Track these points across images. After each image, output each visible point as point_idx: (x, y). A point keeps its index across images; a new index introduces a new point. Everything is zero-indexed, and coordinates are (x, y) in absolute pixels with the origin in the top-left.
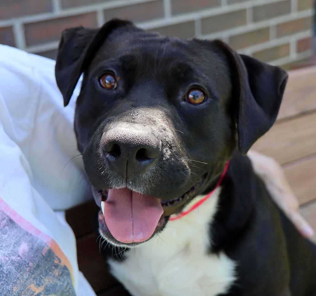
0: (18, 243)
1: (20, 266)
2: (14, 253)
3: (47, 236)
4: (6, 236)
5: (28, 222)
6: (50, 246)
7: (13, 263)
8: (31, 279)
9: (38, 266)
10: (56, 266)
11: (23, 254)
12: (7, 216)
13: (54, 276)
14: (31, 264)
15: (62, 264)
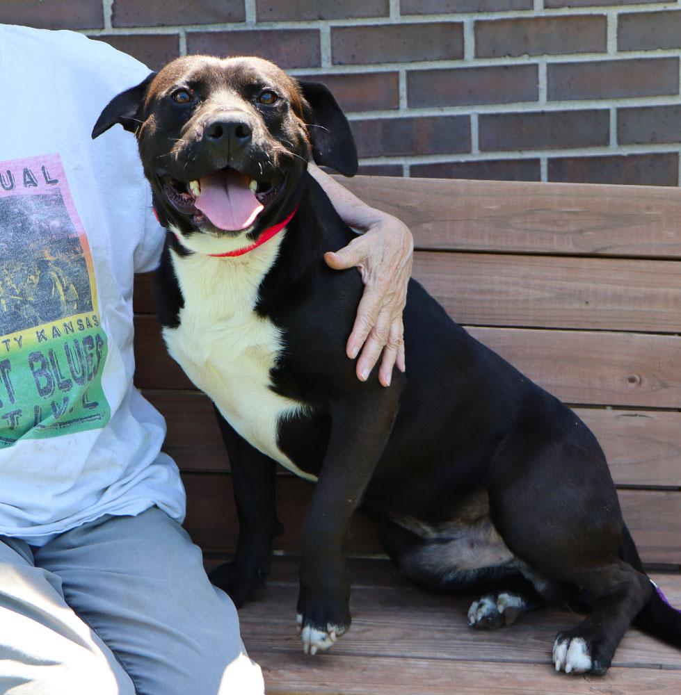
0: (53, 218)
1: (44, 233)
2: (45, 221)
3: (83, 229)
4: (46, 207)
5: (75, 209)
6: (79, 236)
7: (40, 227)
8: (48, 247)
9: (59, 241)
10: (76, 253)
11: (53, 227)
12: (61, 195)
13: (69, 257)
14: (54, 236)
15: (83, 255)
